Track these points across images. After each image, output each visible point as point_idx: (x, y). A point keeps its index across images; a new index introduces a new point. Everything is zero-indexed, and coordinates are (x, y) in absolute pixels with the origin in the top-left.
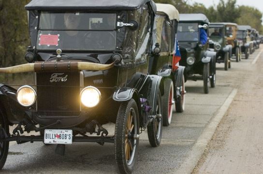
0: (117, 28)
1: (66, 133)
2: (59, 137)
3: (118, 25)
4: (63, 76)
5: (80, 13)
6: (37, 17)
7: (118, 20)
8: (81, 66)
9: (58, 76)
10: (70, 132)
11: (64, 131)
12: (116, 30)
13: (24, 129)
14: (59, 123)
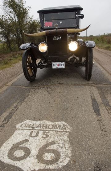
0: (76, 17)
1: (62, 63)
2: (59, 65)
3: (76, 16)
4: (59, 37)
5: (60, 12)
6: (43, 15)
7: (76, 14)
8: (69, 31)
9: (57, 37)
10: (64, 63)
11: (61, 62)
12: (76, 18)
13: (43, 63)
14: (59, 59)
